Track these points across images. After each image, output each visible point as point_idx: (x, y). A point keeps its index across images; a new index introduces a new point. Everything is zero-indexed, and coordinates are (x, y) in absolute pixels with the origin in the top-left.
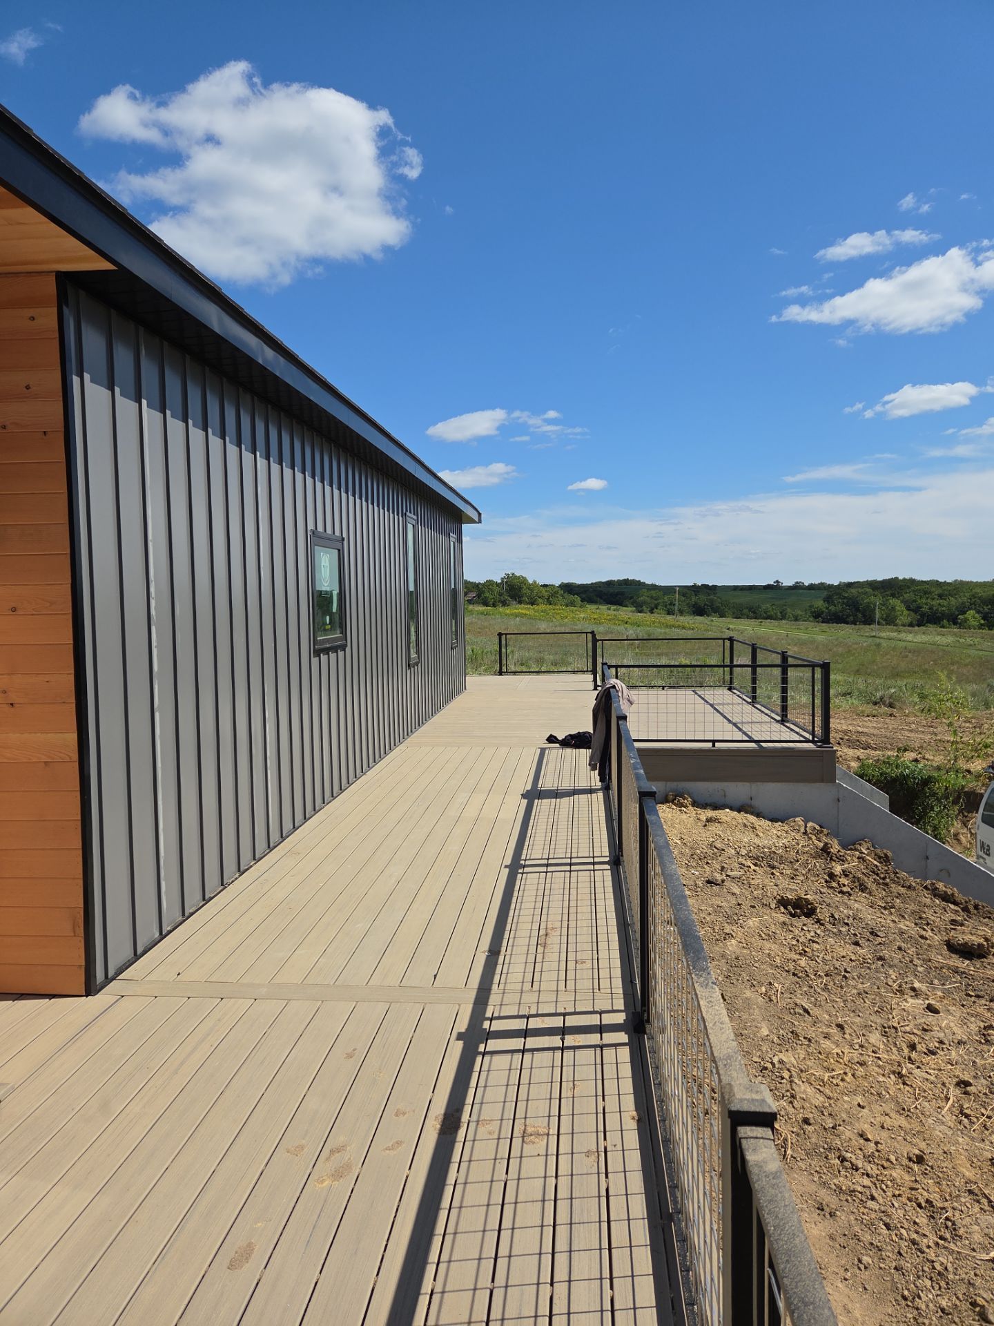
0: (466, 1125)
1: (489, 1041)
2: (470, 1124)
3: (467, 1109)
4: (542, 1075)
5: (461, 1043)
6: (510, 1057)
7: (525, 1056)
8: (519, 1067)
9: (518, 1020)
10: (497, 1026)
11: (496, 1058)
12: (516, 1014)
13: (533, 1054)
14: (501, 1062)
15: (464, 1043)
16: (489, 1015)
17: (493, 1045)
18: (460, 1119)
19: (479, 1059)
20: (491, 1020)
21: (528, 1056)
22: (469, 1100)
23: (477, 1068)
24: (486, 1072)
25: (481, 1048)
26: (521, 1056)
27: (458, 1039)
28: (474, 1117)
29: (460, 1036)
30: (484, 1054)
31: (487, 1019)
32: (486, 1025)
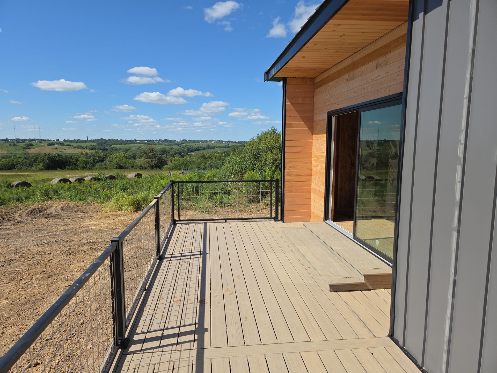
0: (198, 302)
1: (194, 329)
2: (197, 302)
3: (198, 306)
4: (173, 318)
5: (205, 327)
6: (185, 324)
7: (179, 325)
8: (182, 320)
9: (182, 341)
10: (191, 337)
11: (190, 323)
12: (183, 344)
13: (176, 326)
14: (189, 322)
15: (204, 327)
16: (196, 343)
17: (192, 328)
18: (200, 303)
19: (197, 322)
20: (194, 341)
21: (178, 325)
22: (198, 308)
23: (197, 318)
24: (194, 317)
25: (197, 326)
26: (181, 325)
27: (207, 329)
28: (196, 304)
29: (206, 330)
30: (195, 324)
31: (196, 340)
32: (196, 337)
